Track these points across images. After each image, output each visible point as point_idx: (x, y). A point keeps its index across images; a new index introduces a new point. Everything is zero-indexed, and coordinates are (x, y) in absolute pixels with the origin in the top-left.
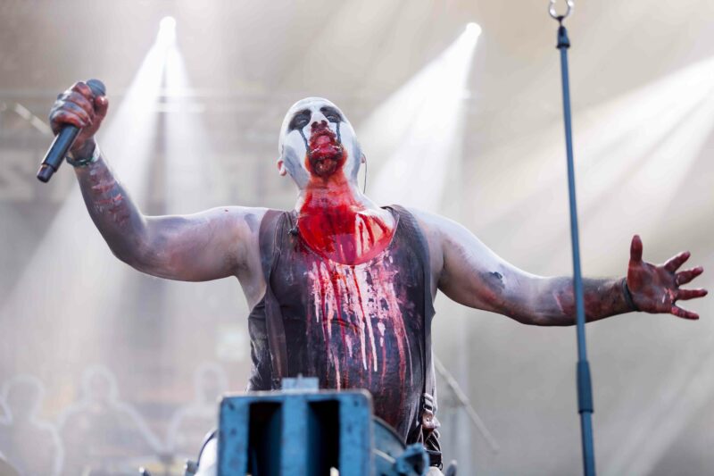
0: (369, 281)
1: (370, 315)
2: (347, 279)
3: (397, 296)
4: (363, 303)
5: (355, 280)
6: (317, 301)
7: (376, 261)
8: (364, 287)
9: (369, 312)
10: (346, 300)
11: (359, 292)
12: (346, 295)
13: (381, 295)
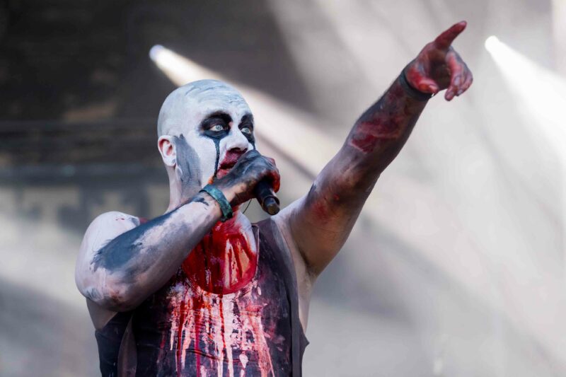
0: (236, 311)
1: (232, 346)
2: (212, 309)
3: (265, 330)
4: (225, 334)
5: (221, 310)
6: (174, 327)
7: (244, 291)
8: (229, 317)
9: (232, 343)
10: (207, 329)
11: (223, 322)
12: (207, 324)
13: (247, 327)
